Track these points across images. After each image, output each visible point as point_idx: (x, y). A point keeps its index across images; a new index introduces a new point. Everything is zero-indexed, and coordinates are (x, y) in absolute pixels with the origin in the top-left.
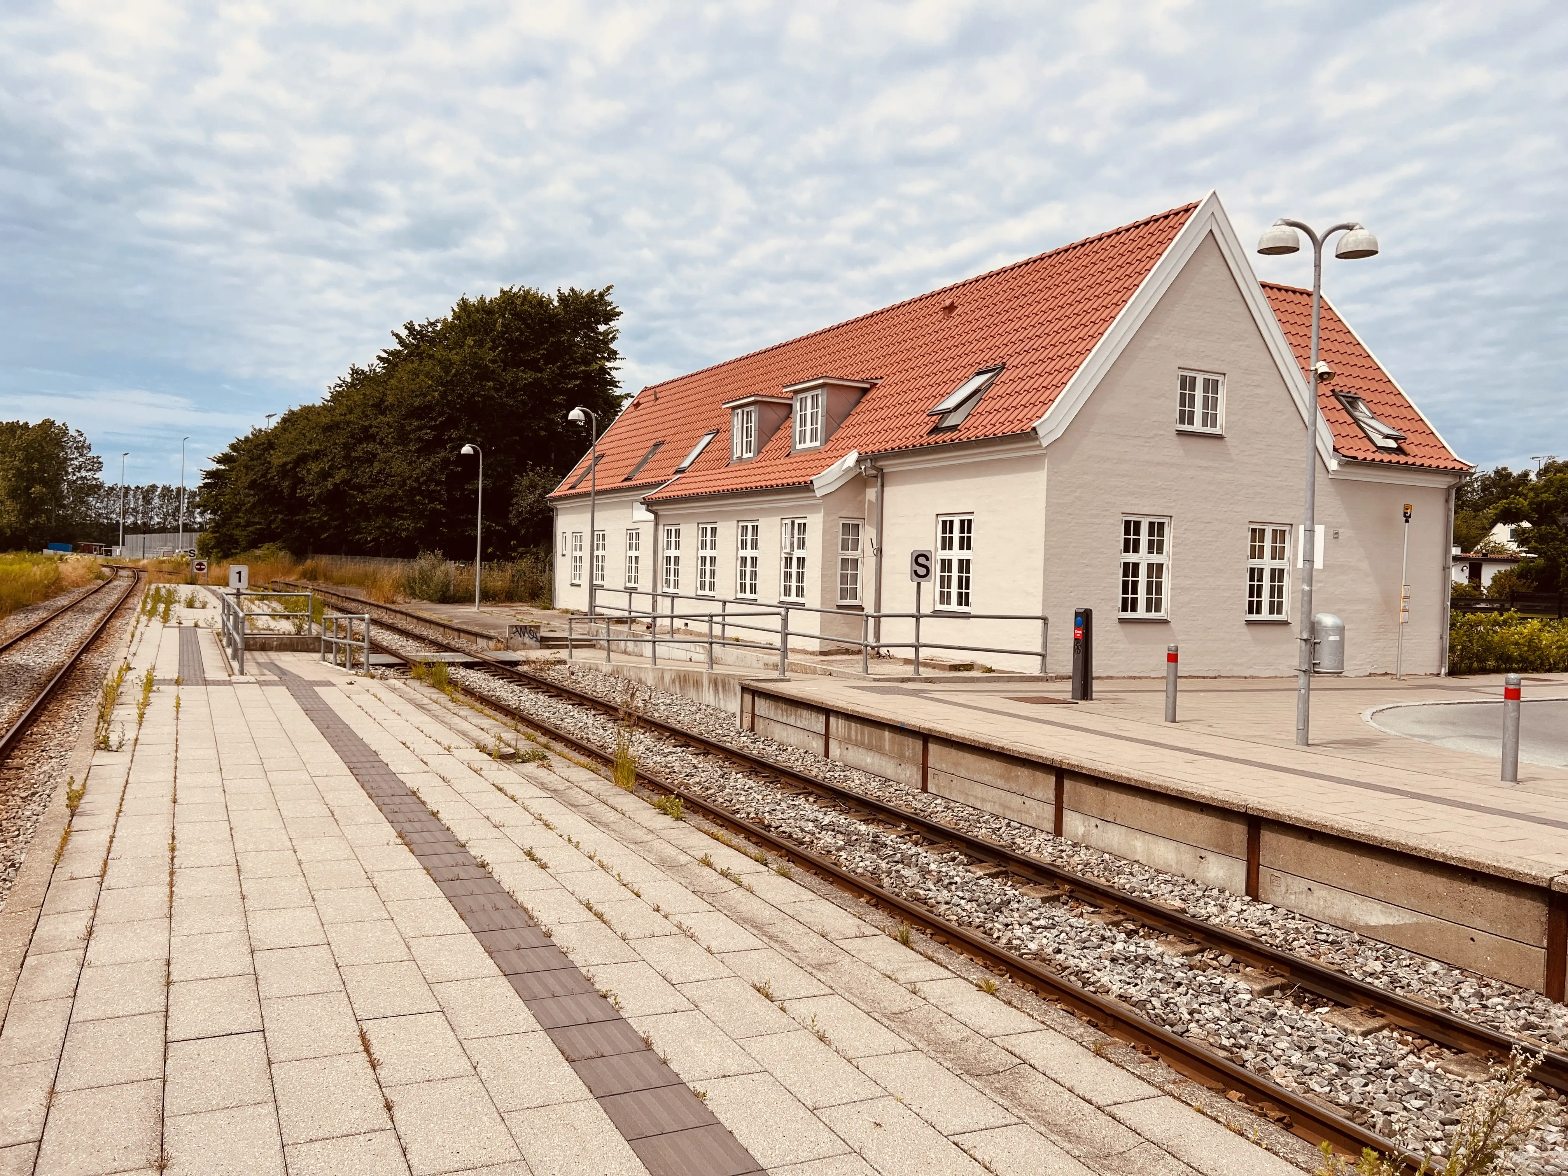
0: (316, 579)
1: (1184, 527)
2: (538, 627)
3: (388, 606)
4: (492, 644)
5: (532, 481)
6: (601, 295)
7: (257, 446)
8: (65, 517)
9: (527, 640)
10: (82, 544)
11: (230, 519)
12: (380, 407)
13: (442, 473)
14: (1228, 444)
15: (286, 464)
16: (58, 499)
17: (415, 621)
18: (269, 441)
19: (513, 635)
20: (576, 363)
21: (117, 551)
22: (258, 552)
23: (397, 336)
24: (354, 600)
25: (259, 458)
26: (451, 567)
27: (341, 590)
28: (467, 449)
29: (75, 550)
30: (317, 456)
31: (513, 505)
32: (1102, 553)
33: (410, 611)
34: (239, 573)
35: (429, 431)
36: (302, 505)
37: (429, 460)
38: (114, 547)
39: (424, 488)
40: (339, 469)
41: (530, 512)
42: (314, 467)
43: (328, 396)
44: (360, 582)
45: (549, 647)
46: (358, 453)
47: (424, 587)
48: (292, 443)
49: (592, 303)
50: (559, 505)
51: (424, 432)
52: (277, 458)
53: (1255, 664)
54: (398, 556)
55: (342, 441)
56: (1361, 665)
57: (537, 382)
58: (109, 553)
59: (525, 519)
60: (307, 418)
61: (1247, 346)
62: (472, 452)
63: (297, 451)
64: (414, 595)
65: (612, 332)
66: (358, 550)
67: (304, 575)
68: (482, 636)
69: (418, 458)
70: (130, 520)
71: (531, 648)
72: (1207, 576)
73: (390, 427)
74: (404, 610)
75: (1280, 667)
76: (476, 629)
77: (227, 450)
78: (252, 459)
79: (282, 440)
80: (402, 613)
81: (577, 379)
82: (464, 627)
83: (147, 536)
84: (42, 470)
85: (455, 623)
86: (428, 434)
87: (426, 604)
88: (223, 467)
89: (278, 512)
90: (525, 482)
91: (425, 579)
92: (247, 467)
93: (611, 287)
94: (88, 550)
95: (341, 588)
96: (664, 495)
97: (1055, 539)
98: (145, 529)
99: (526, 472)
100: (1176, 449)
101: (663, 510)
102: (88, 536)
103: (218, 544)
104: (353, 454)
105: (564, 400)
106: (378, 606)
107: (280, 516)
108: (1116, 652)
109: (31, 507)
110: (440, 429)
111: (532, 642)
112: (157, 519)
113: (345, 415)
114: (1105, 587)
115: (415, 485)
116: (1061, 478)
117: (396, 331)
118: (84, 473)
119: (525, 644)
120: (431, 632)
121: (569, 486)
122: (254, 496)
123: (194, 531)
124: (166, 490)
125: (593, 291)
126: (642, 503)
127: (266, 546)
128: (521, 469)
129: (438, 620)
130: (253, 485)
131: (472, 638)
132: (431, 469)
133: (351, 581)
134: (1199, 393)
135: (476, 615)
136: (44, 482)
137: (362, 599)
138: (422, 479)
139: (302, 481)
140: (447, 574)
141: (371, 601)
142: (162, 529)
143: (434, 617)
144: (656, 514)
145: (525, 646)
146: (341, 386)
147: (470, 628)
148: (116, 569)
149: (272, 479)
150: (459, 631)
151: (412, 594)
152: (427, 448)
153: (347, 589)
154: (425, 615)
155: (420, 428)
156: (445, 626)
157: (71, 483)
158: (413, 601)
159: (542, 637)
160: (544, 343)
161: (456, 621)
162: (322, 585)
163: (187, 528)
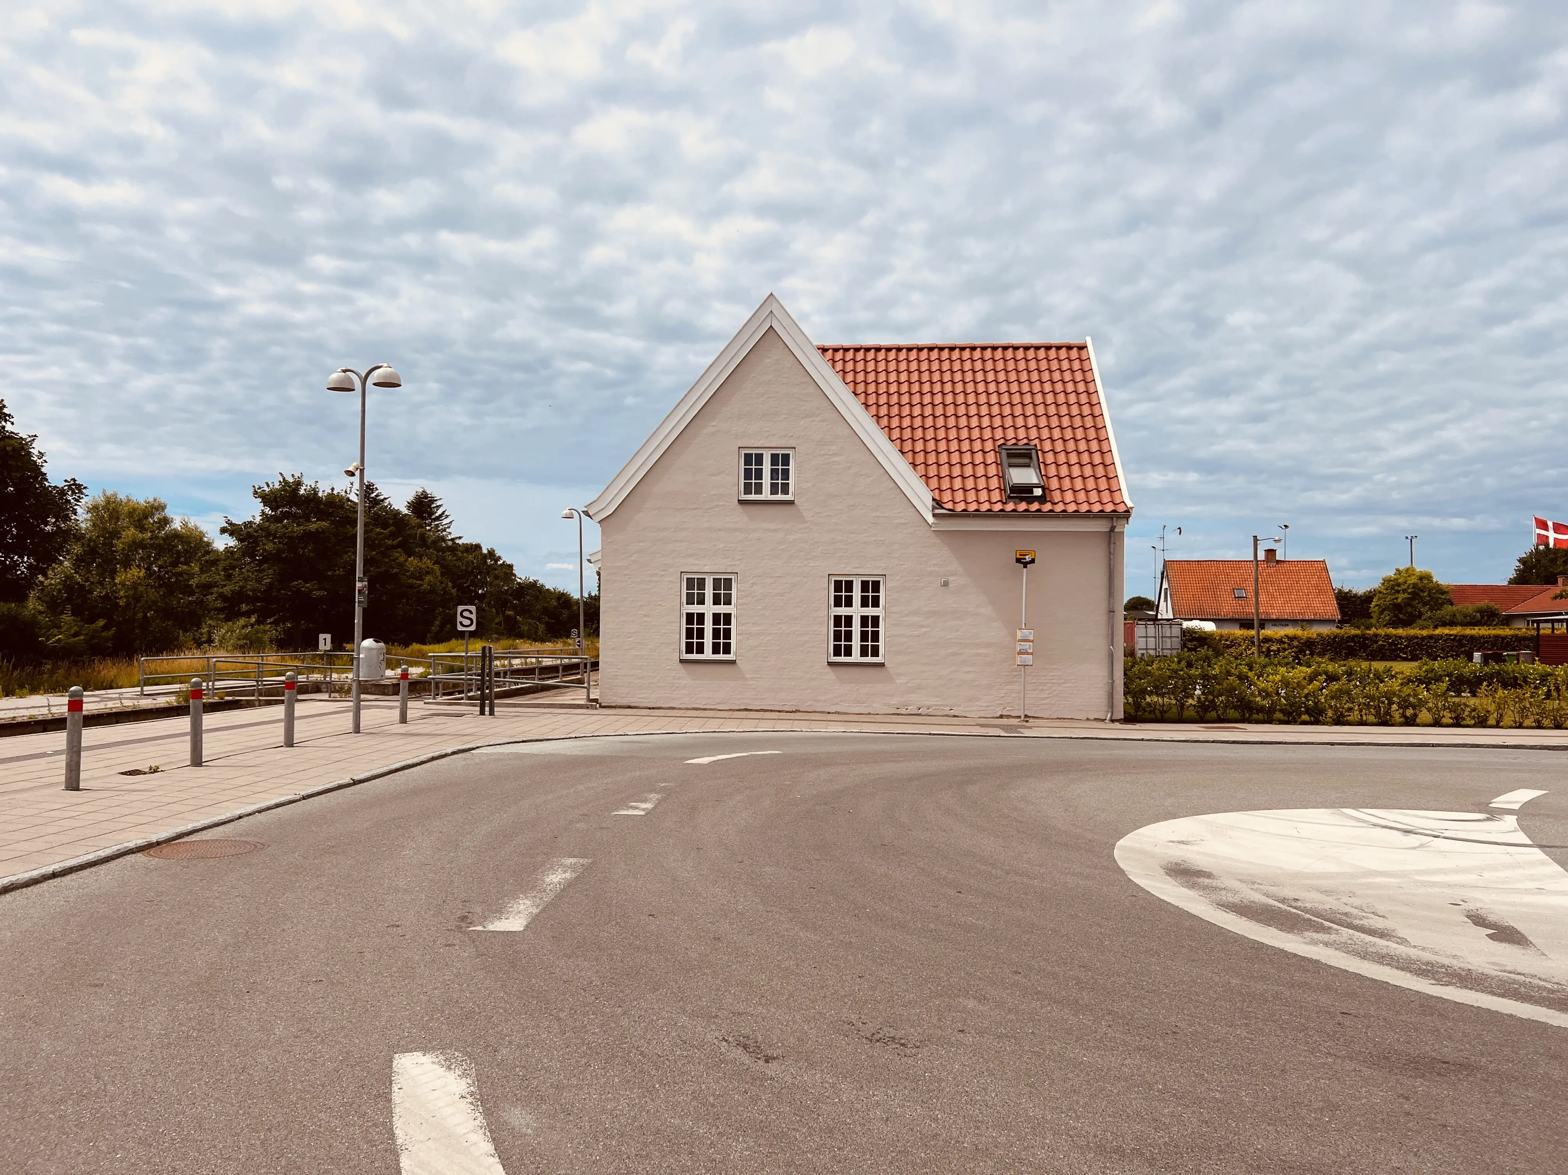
1: (751, 582)
14: (800, 508)
32: (661, 605)
34: (325, 639)
53: (841, 701)
56: (987, 706)
61: (820, 421)
72: (779, 623)
75: (875, 705)
97: (611, 595)
100: (740, 517)
108: (678, 687)
114: (665, 633)
116: (615, 546)
134: (767, 467)
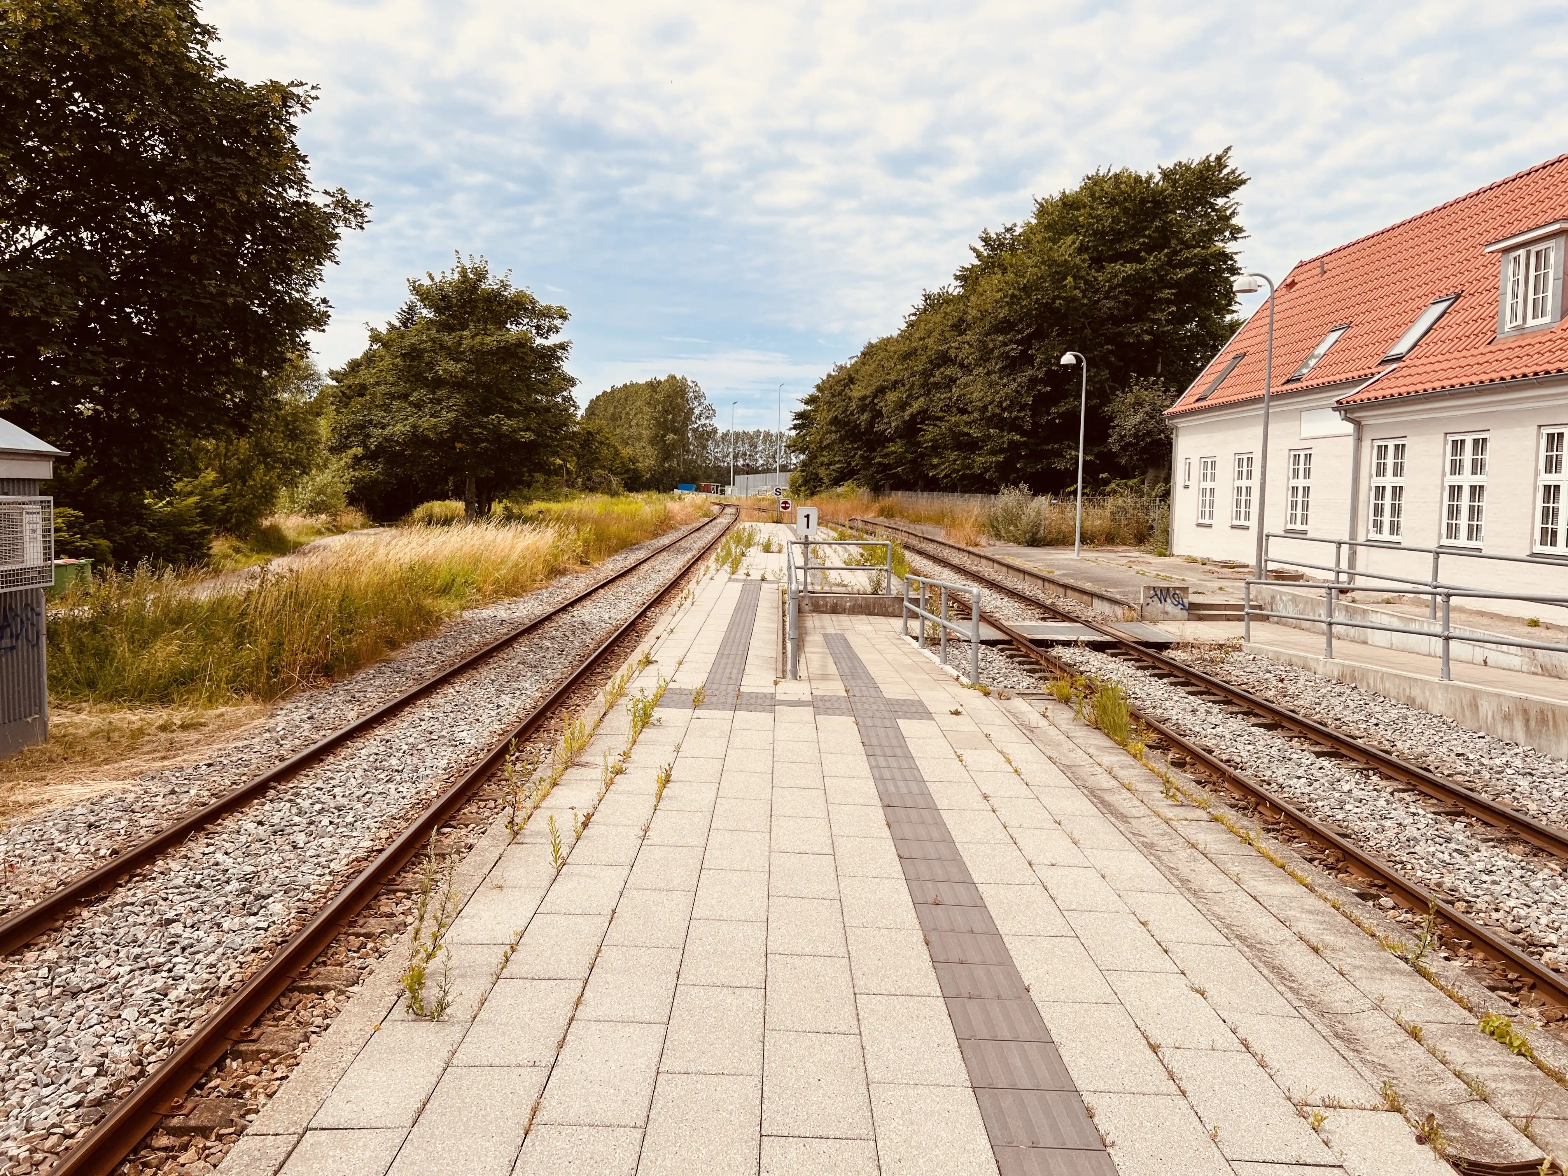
0: (892, 516)
2: (1185, 590)
3: (971, 549)
4: (1119, 610)
5: (1137, 397)
6: (1219, 159)
7: (838, 382)
8: (692, 461)
9: (1169, 607)
10: (703, 484)
11: (816, 457)
12: (960, 327)
13: (1029, 395)
15: (864, 398)
16: (684, 445)
17: (1004, 569)
18: (850, 376)
19: (1150, 601)
20: (1188, 247)
21: (729, 489)
22: (839, 490)
23: (975, 250)
24: (932, 541)
25: (840, 394)
26: (1042, 502)
27: (918, 529)
28: (1068, 358)
29: (699, 489)
30: (895, 385)
31: (1114, 427)
33: (997, 557)
35: (1015, 346)
36: (882, 440)
37: (1014, 380)
38: (727, 488)
39: (1006, 415)
40: (918, 398)
41: (1135, 436)
42: (892, 397)
43: (903, 326)
44: (938, 520)
45: (1201, 618)
46: (937, 377)
47: (1012, 528)
48: (872, 376)
49: (1208, 170)
50: (1180, 423)
51: (1010, 347)
52: (857, 392)
54: (977, 491)
55: (920, 368)
57: (1139, 277)
58: (723, 492)
59: (1129, 444)
60: (886, 350)
62: (1074, 362)
63: (876, 383)
64: (998, 536)
65: (1230, 207)
66: (933, 485)
67: (882, 512)
68: (1101, 597)
69: (1001, 378)
70: (740, 462)
71: (1174, 619)
73: (971, 346)
74: (989, 554)
76: (1088, 586)
77: (813, 391)
78: (834, 396)
79: (862, 373)
80: (987, 558)
81: (1192, 265)
82: (1071, 582)
83: (751, 477)
84: (673, 421)
85: (1056, 575)
86: (1014, 350)
87: (1014, 548)
88: (809, 408)
89: (857, 449)
90: (1130, 398)
91: (1012, 518)
92: (829, 403)
93: (1229, 148)
94: (707, 490)
95: (918, 527)
96: (1372, 395)
98: (750, 470)
99: (1130, 387)
101: (1369, 418)
102: (708, 477)
103: (806, 482)
104: (932, 380)
105: (1173, 294)
106: (959, 549)
107: (859, 453)
109: (666, 453)
110: (1026, 342)
111: (1176, 611)
112: (761, 462)
113: (924, 339)
115: (997, 411)
117: (974, 245)
118: (703, 421)
119: (1167, 613)
120: (1026, 586)
121: (1197, 397)
122: (836, 432)
123: (790, 471)
124: (767, 435)
125: (1207, 157)
126: (1335, 409)
127: (846, 484)
128: (1123, 383)
129: (1035, 571)
130: (835, 421)
131: (1086, 598)
132: (1017, 392)
133: (929, 519)
135: (1079, 564)
136: (675, 431)
137: (940, 540)
138: (1004, 404)
139: (879, 414)
140: (1038, 513)
141: (951, 543)
142: (767, 471)
143: (1028, 566)
144: (1358, 424)
145: (1166, 616)
146: (915, 315)
147: (1080, 584)
148: (724, 507)
149: (852, 414)
150: (1065, 587)
151: (996, 535)
152: (1012, 365)
153: (925, 528)
154: (1017, 562)
155: (1005, 344)
156: (1044, 579)
157: (695, 430)
158: (998, 543)
159: (1190, 604)
160: (1146, 228)
161: (1057, 573)
162: (901, 523)
163: (784, 469)
